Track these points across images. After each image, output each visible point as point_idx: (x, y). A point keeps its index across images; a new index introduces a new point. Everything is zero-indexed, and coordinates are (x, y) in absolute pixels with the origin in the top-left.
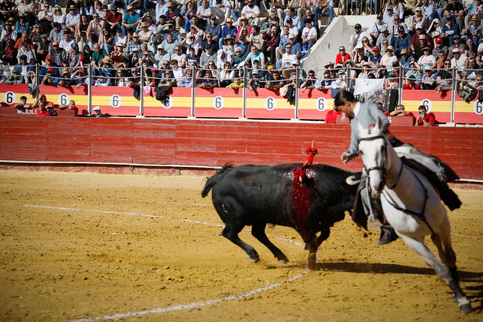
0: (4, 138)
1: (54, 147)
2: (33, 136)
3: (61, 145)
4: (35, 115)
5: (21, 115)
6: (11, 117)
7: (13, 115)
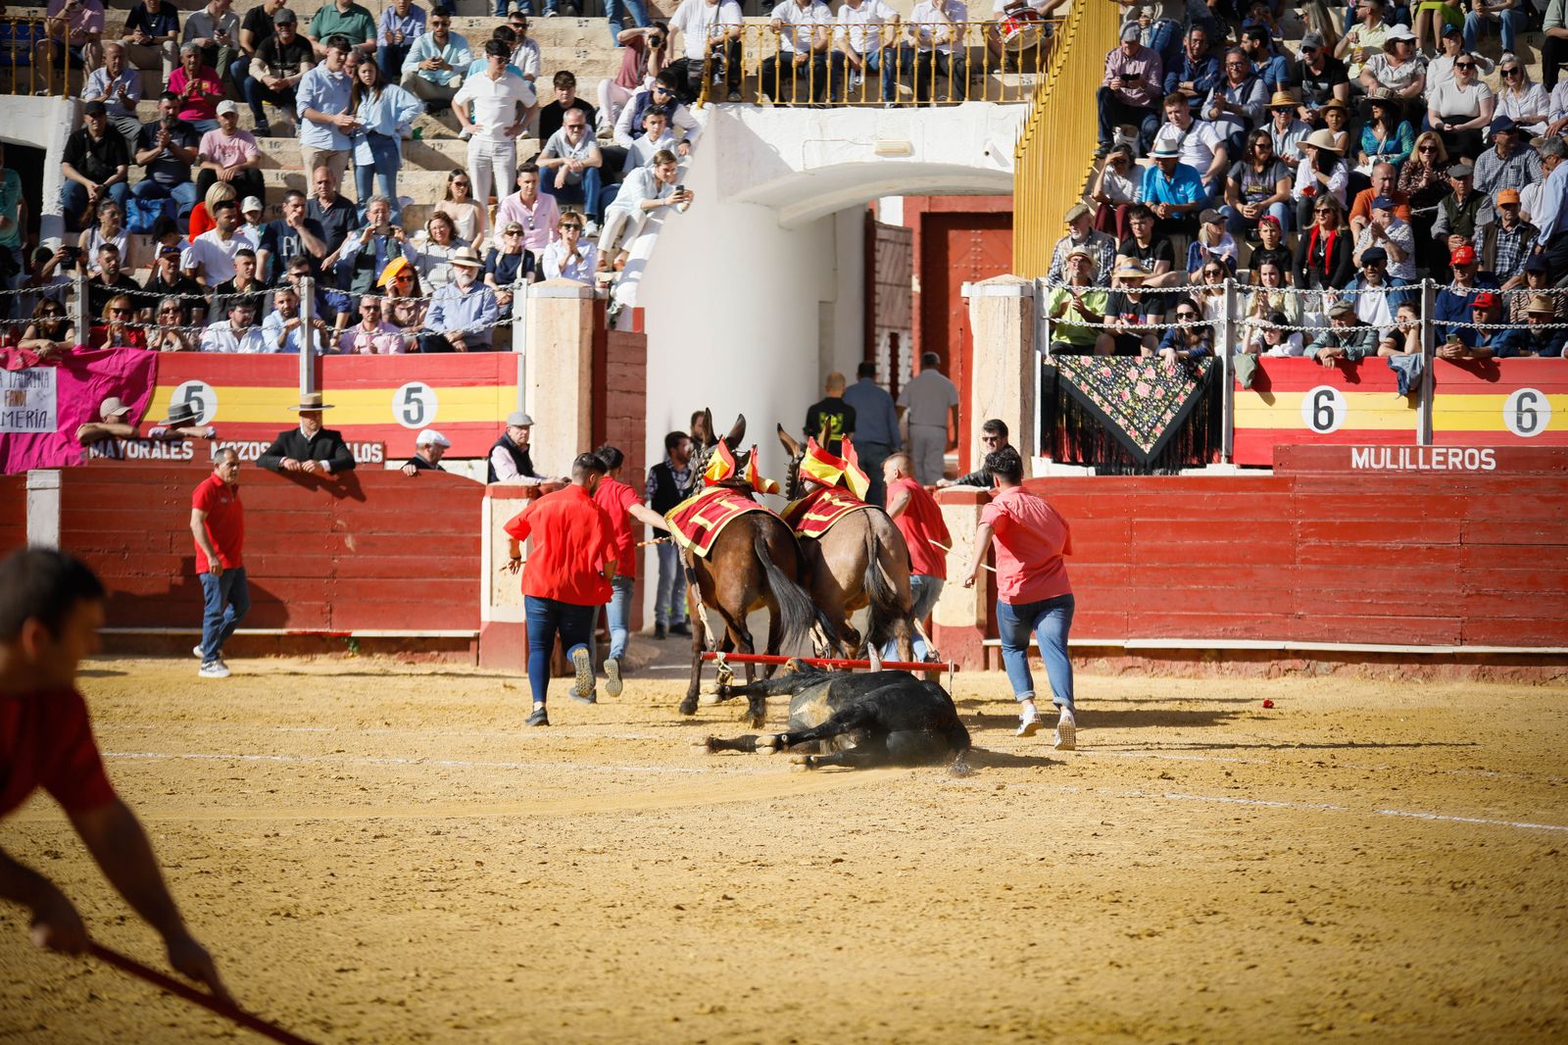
0: (1304, 561)
1: (1491, 590)
2: (1412, 550)
3: (1520, 583)
4: (1418, 471)
5: (1364, 471)
6: (1329, 482)
7: (1337, 474)
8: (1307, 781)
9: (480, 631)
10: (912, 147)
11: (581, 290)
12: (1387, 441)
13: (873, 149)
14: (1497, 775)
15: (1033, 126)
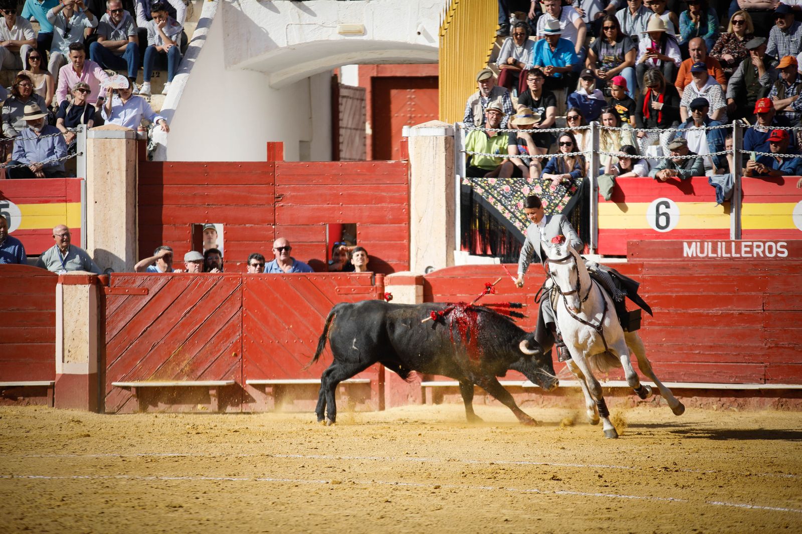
0: (650, 324)
1: (786, 344)
2: (728, 315)
4: (731, 258)
5: (693, 259)
6: (667, 267)
7: (673, 261)
8: (657, 481)
9: (56, 381)
10: (365, 29)
11: (127, 133)
12: (708, 237)
13: (337, 30)
14: (795, 477)
15: (452, 13)
